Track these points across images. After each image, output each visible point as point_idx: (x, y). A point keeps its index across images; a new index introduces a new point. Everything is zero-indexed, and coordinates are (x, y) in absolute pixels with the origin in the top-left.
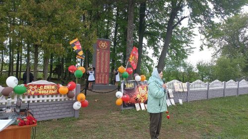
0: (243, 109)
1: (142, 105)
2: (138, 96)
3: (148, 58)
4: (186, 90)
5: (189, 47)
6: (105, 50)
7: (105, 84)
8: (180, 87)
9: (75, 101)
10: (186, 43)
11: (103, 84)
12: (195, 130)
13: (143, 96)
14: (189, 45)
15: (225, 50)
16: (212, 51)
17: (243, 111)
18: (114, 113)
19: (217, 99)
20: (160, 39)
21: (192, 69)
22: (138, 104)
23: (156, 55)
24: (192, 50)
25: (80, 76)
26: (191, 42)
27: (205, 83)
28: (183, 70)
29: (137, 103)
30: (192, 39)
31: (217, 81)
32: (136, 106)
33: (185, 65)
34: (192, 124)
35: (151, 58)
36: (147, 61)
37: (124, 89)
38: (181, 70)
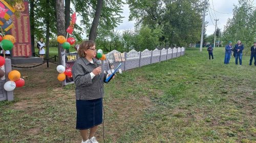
0: (169, 73)
3: (76, 26)
4: (124, 60)
5: (118, 16)
6: (21, 12)
7: (27, 57)
8: (119, 58)
9: (5, 81)
10: (115, 11)
11: (24, 57)
12: (144, 96)
14: (118, 13)
15: (146, 21)
16: (135, 21)
17: (170, 75)
18: (56, 90)
19: (147, 66)
20: (89, 4)
21: (118, 38)
23: (85, 23)
24: (121, 19)
26: (121, 11)
28: (110, 40)
30: (121, 7)
31: (147, 50)
33: (112, 35)
34: (139, 91)
35: (79, 26)
36: (75, 30)
37: (66, 62)
38: (109, 39)
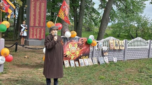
1: (72, 62)
2: (68, 53)
7: (41, 40)
13: (73, 53)
22: (68, 61)
25: (4, 30)
27: (147, 41)
29: (66, 59)
32: (65, 63)
